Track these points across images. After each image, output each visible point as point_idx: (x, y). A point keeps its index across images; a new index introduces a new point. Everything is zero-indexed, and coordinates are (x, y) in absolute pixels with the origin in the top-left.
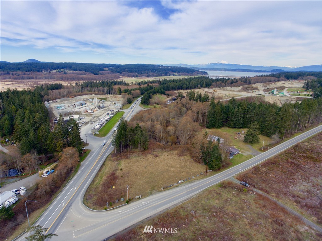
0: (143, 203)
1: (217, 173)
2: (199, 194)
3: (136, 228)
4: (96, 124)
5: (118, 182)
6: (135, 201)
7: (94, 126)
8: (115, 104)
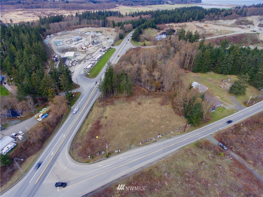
0: (121, 158)
1: (196, 129)
2: (174, 153)
3: (112, 186)
4: (89, 63)
5: (102, 131)
6: (114, 156)
7: (86, 65)
8: (108, 39)
